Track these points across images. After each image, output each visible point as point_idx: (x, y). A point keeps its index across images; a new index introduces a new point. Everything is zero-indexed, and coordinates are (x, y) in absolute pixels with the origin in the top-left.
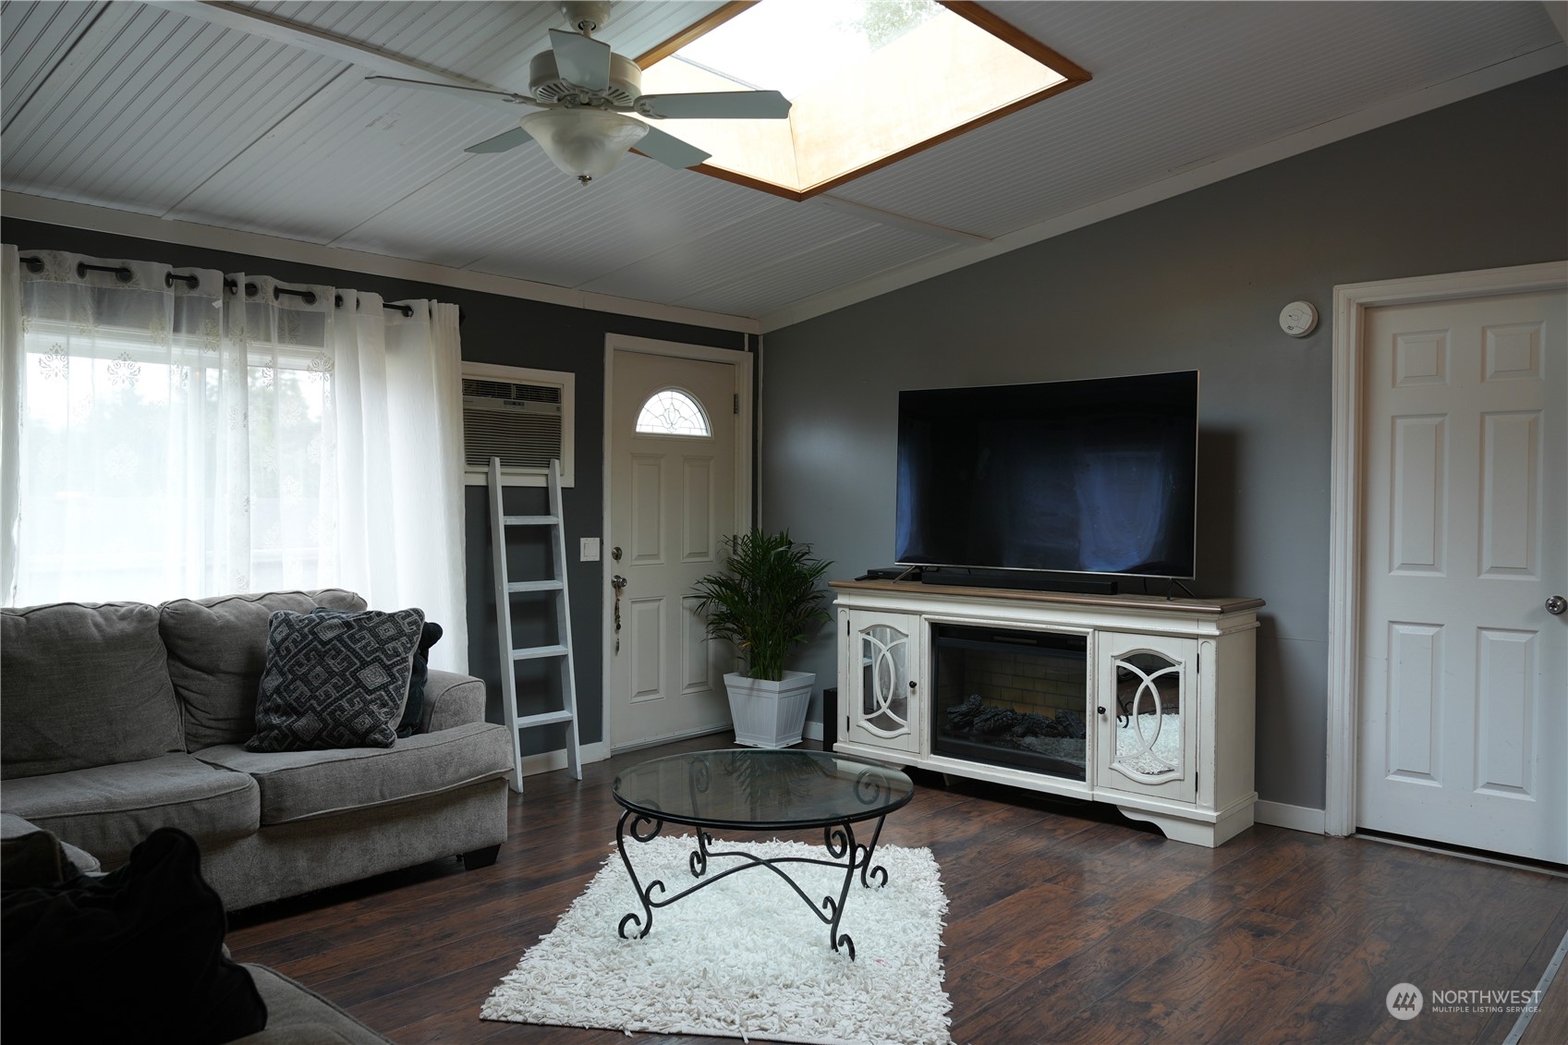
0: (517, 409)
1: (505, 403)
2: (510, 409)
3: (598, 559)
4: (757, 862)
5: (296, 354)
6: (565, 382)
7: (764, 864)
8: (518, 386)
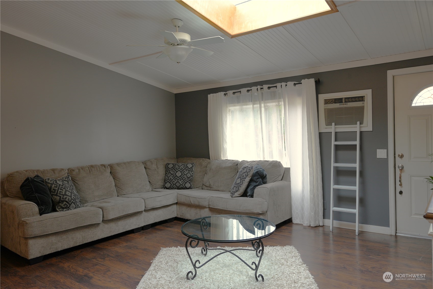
0: (345, 106)
1: (340, 105)
2: (342, 106)
3: (386, 158)
4: (227, 251)
5: (272, 102)
6: (368, 93)
7: (229, 252)
8: (345, 98)
